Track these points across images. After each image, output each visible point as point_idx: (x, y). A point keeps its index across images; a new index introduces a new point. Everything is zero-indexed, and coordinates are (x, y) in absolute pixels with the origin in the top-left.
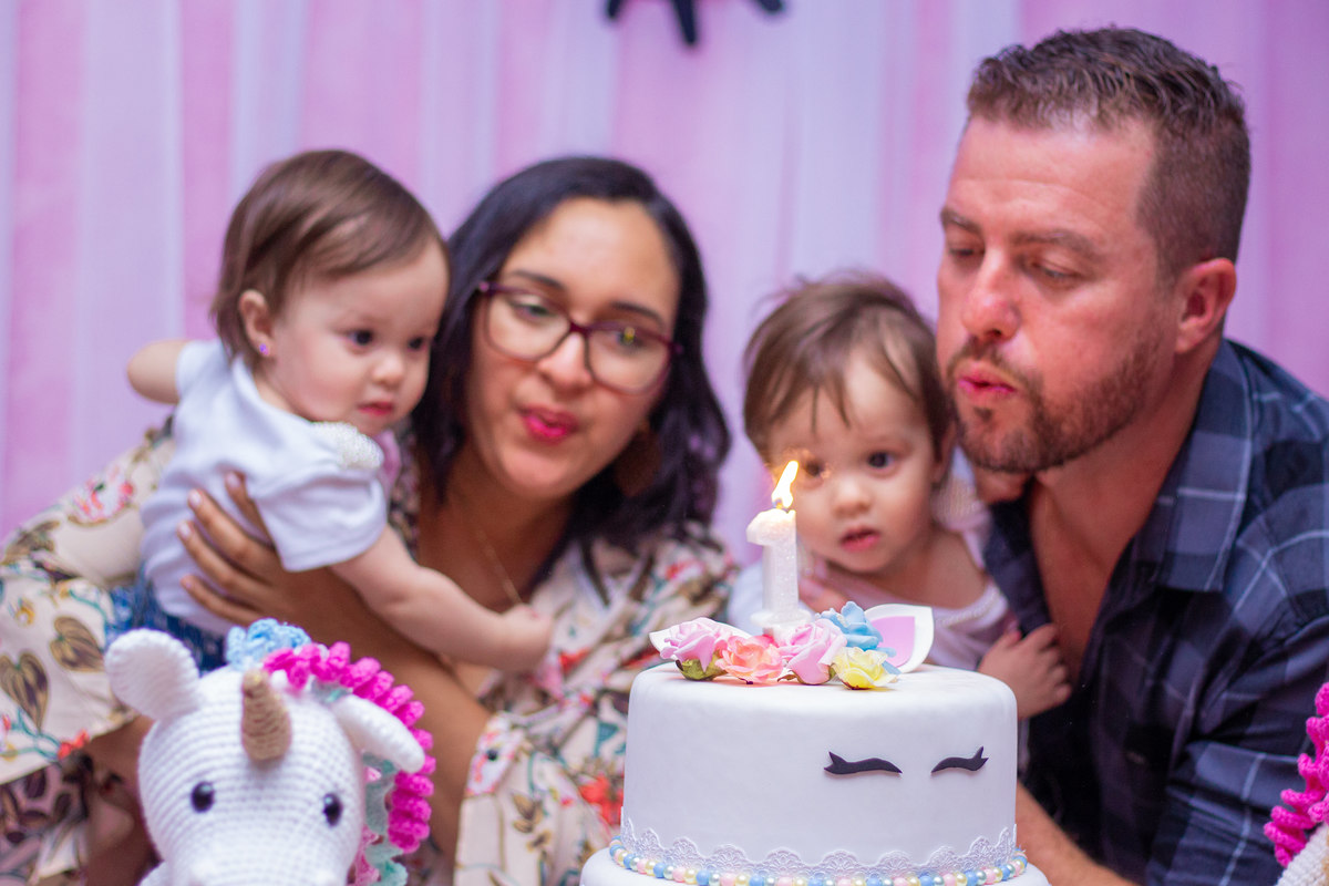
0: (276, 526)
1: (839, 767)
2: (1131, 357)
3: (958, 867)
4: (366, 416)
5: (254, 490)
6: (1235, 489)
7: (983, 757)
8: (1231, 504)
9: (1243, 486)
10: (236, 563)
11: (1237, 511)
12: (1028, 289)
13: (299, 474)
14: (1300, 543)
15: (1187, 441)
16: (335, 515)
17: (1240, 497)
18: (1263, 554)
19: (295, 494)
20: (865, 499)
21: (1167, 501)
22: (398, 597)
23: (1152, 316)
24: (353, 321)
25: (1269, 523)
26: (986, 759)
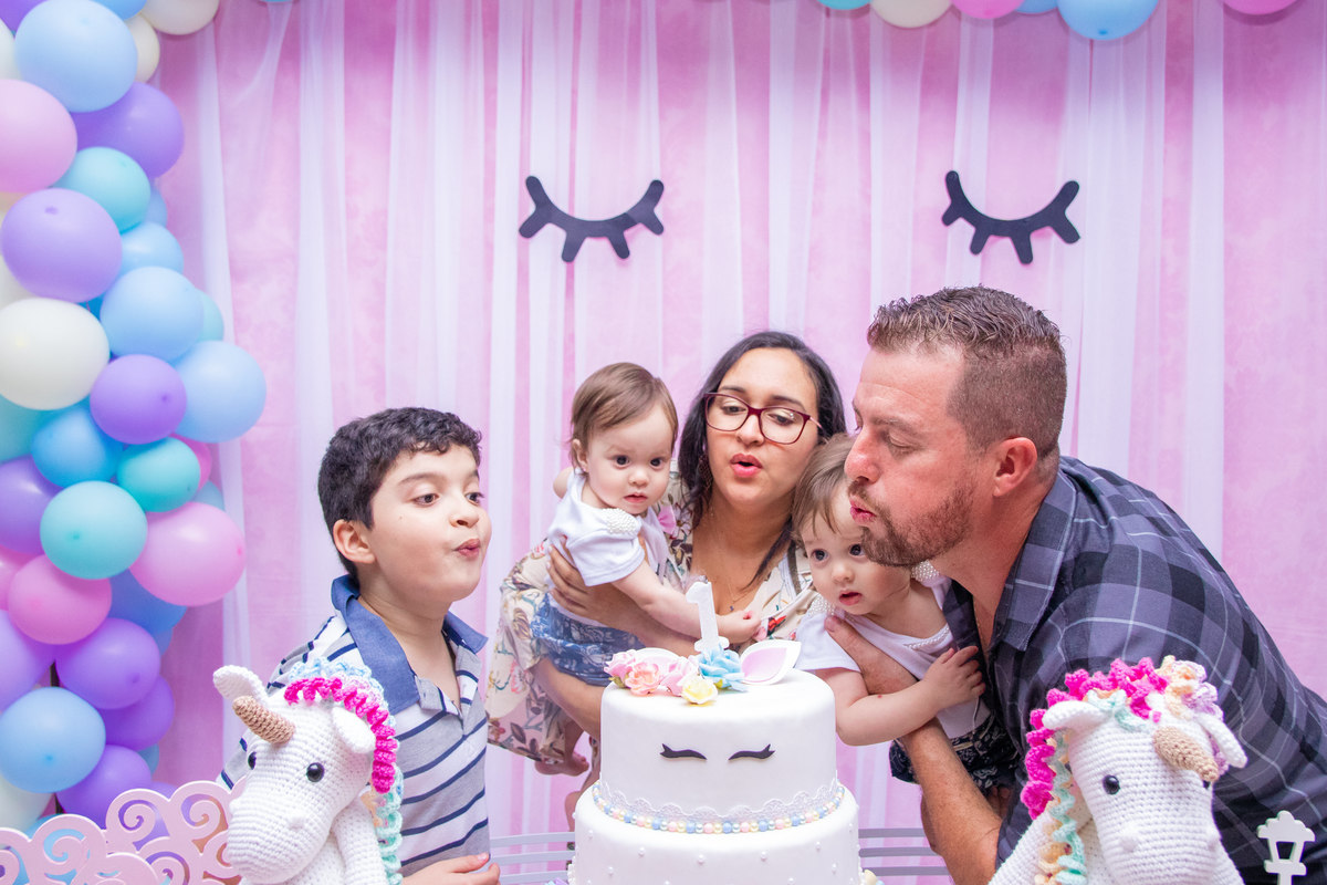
0: (579, 564)
1: (668, 753)
2: (951, 498)
3: (754, 818)
4: (629, 503)
5: (569, 545)
6: (1049, 584)
7: (770, 750)
8: (1046, 591)
9: (1053, 581)
10: (567, 581)
11: (1048, 597)
12: (884, 451)
13: (587, 537)
14: (1078, 625)
15: (1023, 547)
16: (610, 557)
17: (1051, 588)
18: (1062, 629)
19: (586, 546)
20: (849, 575)
21: (1011, 587)
22: (649, 601)
23: (965, 474)
24: (615, 452)
25: (1066, 609)
26: (772, 752)
